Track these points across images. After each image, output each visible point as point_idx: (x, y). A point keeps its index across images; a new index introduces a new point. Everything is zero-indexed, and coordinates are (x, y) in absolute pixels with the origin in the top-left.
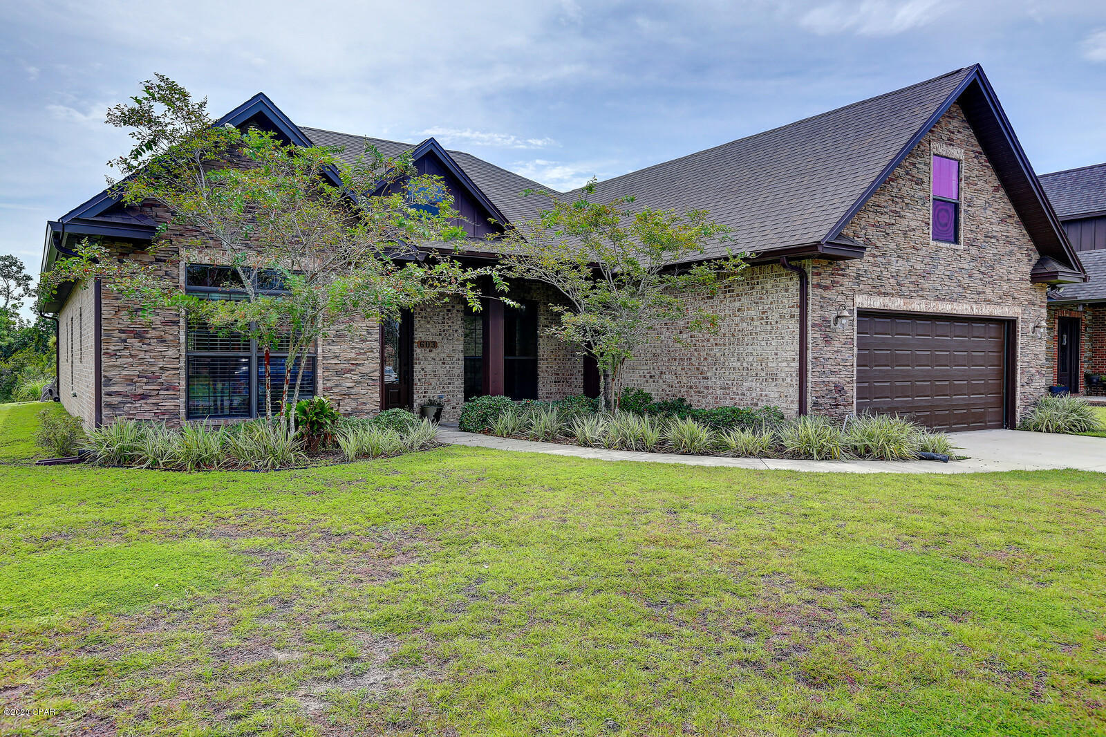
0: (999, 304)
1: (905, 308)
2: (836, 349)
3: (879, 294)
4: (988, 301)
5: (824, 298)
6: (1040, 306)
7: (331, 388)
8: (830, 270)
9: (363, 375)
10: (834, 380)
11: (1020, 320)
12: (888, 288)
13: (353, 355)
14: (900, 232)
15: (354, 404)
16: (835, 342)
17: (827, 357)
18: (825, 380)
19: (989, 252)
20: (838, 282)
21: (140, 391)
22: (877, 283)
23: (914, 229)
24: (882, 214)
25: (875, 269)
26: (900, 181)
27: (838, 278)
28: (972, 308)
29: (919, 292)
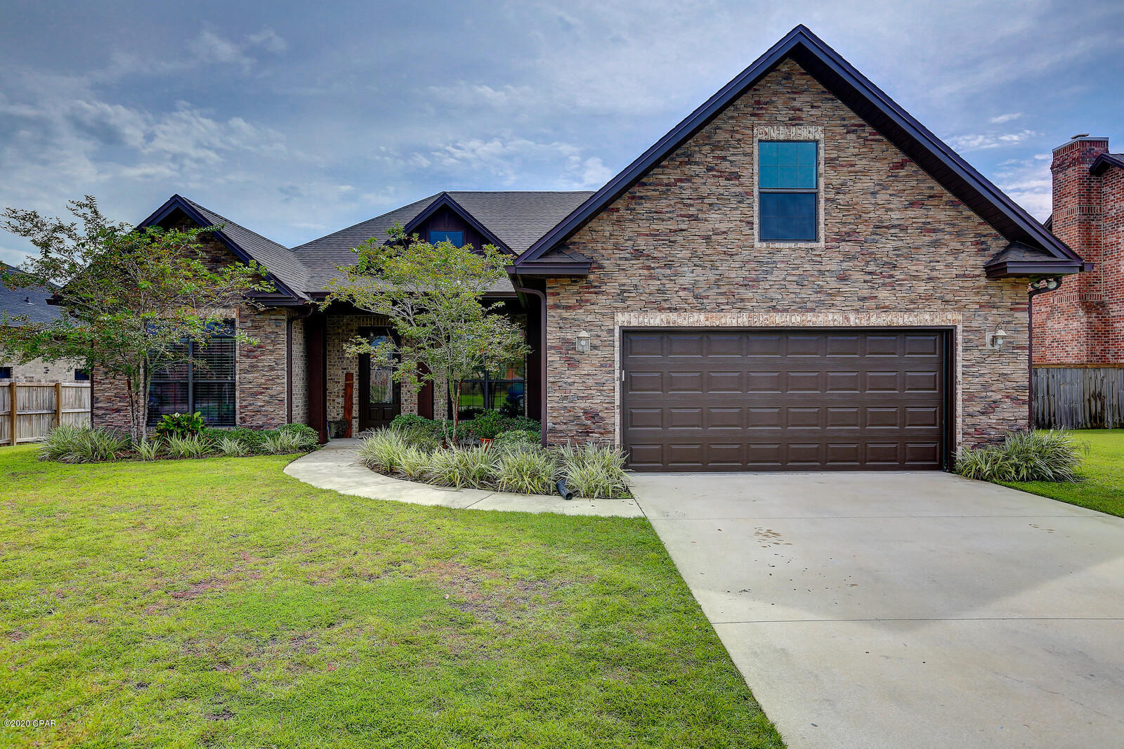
0: (911, 310)
1: (708, 324)
2: (586, 372)
3: (661, 309)
4: (886, 309)
5: (566, 319)
6: (1011, 309)
7: (246, 407)
8: (575, 288)
9: (271, 396)
10: (583, 405)
11: (960, 328)
12: (675, 302)
13: (263, 381)
14: (696, 238)
15: (264, 419)
16: (583, 365)
17: (569, 381)
18: (566, 405)
19: (887, 246)
20: (587, 301)
21: (115, 407)
22: (659, 297)
23: (724, 232)
24: (663, 221)
25: (651, 282)
26: (697, 180)
27: (587, 296)
28: (847, 319)
29: (739, 304)
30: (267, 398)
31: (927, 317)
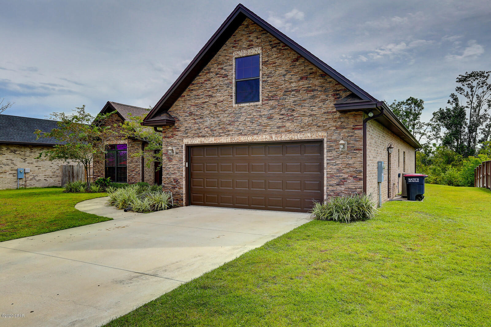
0: (302, 132)
1: (215, 142)
2: (174, 163)
3: (199, 137)
4: (289, 132)
5: (168, 142)
7: (130, 176)
8: (171, 130)
10: (173, 177)
11: (325, 140)
12: (204, 133)
13: (134, 166)
14: (211, 105)
15: (134, 180)
16: (173, 160)
17: (169, 167)
18: (168, 176)
20: (175, 134)
21: (98, 175)
22: (198, 131)
23: (222, 101)
24: (200, 99)
25: (195, 125)
26: (213, 80)
27: (175, 133)
28: (272, 137)
29: (227, 133)
30: (135, 173)
31: (309, 135)
